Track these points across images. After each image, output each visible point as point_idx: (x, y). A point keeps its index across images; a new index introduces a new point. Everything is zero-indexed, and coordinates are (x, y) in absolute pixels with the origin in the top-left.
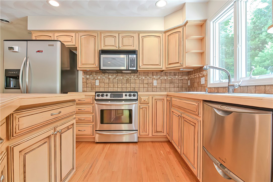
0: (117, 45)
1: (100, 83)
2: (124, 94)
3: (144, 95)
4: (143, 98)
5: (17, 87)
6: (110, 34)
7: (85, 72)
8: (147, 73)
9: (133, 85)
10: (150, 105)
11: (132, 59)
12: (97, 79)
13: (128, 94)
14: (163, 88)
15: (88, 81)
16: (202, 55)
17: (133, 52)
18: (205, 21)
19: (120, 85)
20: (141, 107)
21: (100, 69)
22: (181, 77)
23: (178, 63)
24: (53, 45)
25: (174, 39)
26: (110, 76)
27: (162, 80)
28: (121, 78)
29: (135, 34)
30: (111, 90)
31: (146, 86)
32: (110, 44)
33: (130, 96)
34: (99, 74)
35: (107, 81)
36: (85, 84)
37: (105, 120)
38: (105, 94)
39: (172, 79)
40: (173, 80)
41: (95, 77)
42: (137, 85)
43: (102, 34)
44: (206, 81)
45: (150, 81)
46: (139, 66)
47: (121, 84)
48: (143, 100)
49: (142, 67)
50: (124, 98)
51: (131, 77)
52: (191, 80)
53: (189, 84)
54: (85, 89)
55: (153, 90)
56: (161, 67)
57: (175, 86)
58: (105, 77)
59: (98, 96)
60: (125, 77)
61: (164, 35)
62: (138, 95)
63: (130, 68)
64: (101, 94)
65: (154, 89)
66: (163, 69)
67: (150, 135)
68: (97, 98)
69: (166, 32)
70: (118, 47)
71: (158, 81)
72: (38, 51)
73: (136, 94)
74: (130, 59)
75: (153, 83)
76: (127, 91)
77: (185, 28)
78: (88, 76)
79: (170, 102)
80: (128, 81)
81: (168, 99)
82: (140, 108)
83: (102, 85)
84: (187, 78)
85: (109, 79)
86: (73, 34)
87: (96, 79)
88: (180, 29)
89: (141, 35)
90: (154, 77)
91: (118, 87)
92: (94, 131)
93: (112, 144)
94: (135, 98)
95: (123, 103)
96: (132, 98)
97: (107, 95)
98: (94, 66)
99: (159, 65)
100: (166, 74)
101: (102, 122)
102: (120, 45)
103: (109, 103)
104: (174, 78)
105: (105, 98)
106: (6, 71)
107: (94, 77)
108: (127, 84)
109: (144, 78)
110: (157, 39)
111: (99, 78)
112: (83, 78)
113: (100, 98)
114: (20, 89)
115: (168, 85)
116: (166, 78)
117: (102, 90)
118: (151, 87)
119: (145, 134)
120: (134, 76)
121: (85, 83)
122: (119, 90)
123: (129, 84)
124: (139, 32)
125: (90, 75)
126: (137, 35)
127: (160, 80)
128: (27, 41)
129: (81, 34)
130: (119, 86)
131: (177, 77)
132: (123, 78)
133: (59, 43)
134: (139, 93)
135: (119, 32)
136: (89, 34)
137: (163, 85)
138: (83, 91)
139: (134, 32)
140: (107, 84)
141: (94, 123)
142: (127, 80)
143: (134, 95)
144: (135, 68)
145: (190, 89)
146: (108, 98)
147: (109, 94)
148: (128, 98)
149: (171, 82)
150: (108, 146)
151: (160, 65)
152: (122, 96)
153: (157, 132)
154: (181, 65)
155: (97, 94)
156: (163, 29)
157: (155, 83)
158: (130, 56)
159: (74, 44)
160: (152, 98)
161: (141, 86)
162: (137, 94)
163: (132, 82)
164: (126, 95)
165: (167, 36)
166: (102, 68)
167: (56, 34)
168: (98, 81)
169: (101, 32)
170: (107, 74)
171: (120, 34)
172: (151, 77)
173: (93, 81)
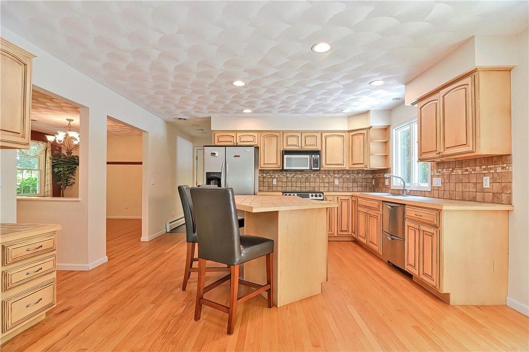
0: (300, 145)
1: (277, 182)
2: (310, 195)
3: (329, 195)
4: (329, 199)
6: (292, 133)
7: (262, 171)
8: (328, 172)
9: (312, 184)
11: (316, 159)
12: (275, 178)
13: (314, 194)
14: (345, 188)
15: (264, 179)
16: (386, 157)
17: (317, 152)
18: (389, 126)
19: (299, 184)
21: (282, 169)
22: (364, 176)
23: (363, 164)
25: (358, 140)
26: (288, 175)
27: (344, 179)
28: (300, 176)
29: (318, 134)
30: (289, 189)
31: (327, 185)
32: (293, 143)
33: (316, 196)
34: (276, 172)
35: (285, 180)
36: (262, 183)
39: (355, 178)
41: (273, 175)
42: (317, 185)
43: (285, 134)
44: (390, 182)
45: (331, 180)
46: (322, 166)
49: (325, 167)
50: (310, 198)
52: (376, 179)
53: (374, 184)
54: (262, 188)
56: (345, 167)
57: (358, 185)
58: (282, 176)
60: (305, 176)
61: (347, 134)
62: (323, 196)
63: (313, 169)
64: (288, 194)
65: (335, 189)
66: (346, 169)
67: (336, 235)
69: (349, 131)
70: (300, 147)
72: (236, 156)
73: (322, 194)
74: (313, 159)
75: (334, 182)
76: (307, 190)
77: (369, 131)
78: (265, 175)
79: (355, 203)
80: (307, 180)
81: (354, 199)
83: (280, 184)
84: (371, 177)
85: (287, 177)
86: (255, 134)
87: (273, 178)
88: (365, 132)
89: (324, 134)
90: (336, 175)
91: (296, 186)
94: (322, 198)
96: (318, 198)
98: (276, 166)
102: (303, 145)
104: (357, 177)
106: (207, 173)
107: (271, 176)
108: (307, 183)
109: (324, 176)
110: (340, 139)
111: (277, 176)
112: (259, 177)
115: (350, 185)
117: (280, 189)
118: (332, 187)
119: (331, 233)
120: (314, 174)
122: (298, 189)
123: (309, 183)
124: (322, 132)
126: (320, 134)
127: (342, 179)
128: (225, 146)
129: (264, 134)
130: (298, 186)
131: (360, 175)
132: (302, 177)
133: (253, 148)
134: (325, 194)
135: (302, 132)
136: (271, 134)
137: (346, 185)
138: (260, 191)
139: (317, 132)
140: (285, 183)
142: (307, 178)
143: (320, 196)
144: (318, 169)
145: (374, 189)
147: (296, 194)
149: (354, 181)
151: (343, 165)
153: (342, 231)
154: (365, 166)
155: (284, 194)
156: (347, 129)
157: (337, 182)
158: (313, 156)
159: (257, 143)
160: (338, 198)
161: (322, 185)
163: (311, 181)
164: (312, 196)
165: (351, 136)
166: (285, 168)
167: (239, 134)
168: (276, 180)
169: (283, 132)
170: (284, 172)
171: (302, 134)
172: (332, 176)
173: (270, 180)
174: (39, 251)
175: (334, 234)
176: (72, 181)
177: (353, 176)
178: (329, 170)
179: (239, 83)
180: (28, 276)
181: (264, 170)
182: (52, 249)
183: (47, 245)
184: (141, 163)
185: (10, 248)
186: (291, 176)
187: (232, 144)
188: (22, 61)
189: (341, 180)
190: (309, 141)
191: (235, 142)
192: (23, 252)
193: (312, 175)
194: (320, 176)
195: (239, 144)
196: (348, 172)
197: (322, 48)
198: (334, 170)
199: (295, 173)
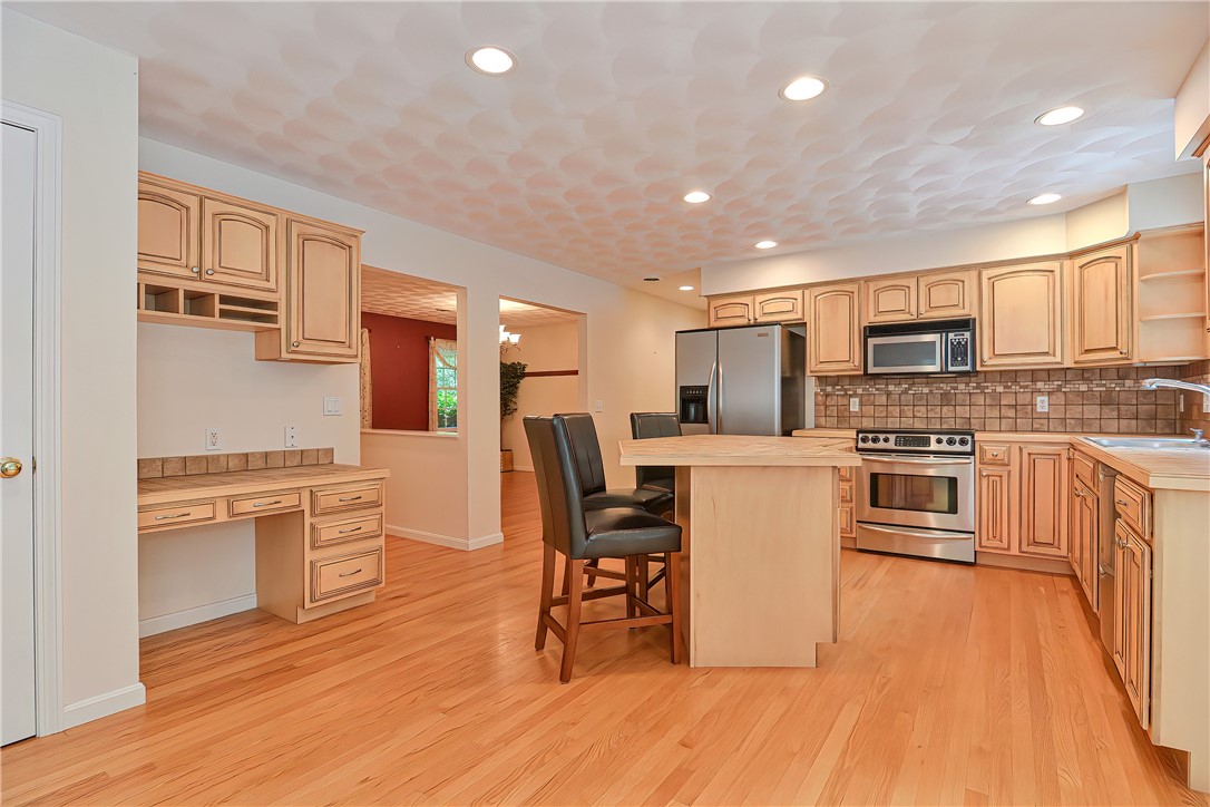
0: (913, 310)
1: (861, 404)
2: (933, 438)
3: (992, 441)
4: (991, 450)
5: (703, 418)
6: (892, 281)
7: (823, 380)
8: (1010, 376)
9: (962, 411)
10: (1015, 469)
11: (959, 343)
12: (855, 395)
13: (945, 438)
14: (1073, 422)
15: (829, 399)
17: (964, 324)
19: (921, 411)
20: (984, 474)
21: (866, 373)
23: (1115, 349)
24: (766, 335)
25: (1101, 278)
26: (891, 388)
27: (1071, 396)
28: (926, 390)
29: (967, 273)
30: (893, 423)
31: (1011, 413)
32: (894, 307)
33: (951, 442)
34: (859, 381)
35: (882, 399)
36: (822, 408)
37: (882, 500)
38: (882, 436)
39: (1109, 391)
40: (1114, 394)
41: (849, 390)
42: (977, 412)
43: (872, 285)
45: (1024, 398)
46: (982, 361)
47: (923, 409)
48: (989, 456)
49: (989, 363)
50: (934, 446)
51: (956, 388)
53: (1182, 408)
54: (822, 421)
55: (1035, 426)
56: (1058, 359)
57: (1123, 413)
58: (876, 389)
59: (864, 440)
60: (941, 388)
61: (1067, 263)
62: (974, 442)
63: (951, 369)
64: (870, 436)
65: (1037, 423)
66: (1065, 366)
67: (1015, 551)
68: (861, 445)
69: (1072, 255)
70: (915, 313)
71: (1054, 397)
73: (969, 438)
74: (952, 343)
75: (1033, 405)
77: (1135, 247)
78: (829, 389)
80: (946, 399)
82: (981, 475)
83: (869, 410)
85: (889, 394)
86: (798, 294)
87: (851, 396)
88: (1121, 251)
89: (986, 274)
90: (1040, 385)
91: (914, 418)
92: (855, 521)
93: (899, 559)
94: (968, 448)
95: (931, 459)
96: (957, 447)
97: (886, 440)
98: (850, 365)
99: (1051, 352)
100: (1086, 375)
101: (874, 503)
102: (922, 310)
103: (893, 458)
104: (1118, 389)
105: (881, 445)
106: (683, 389)
107: (846, 390)
108: (945, 409)
109: (1000, 389)
110: (1040, 280)
111: (860, 391)
112: (816, 394)
113: (870, 445)
114: (707, 423)
115: (1092, 411)
116: (1084, 388)
117: (868, 424)
118: (1026, 416)
119: (996, 543)
120: (967, 384)
121: (823, 406)
122: (919, 425)
123: (952, 408)
124: (980, 268)
125: (834, 386)
126: (974, 274)
127: (1060, 394)
128: (718, 329)
129: (817, 291)
130: (918, 415)
131: (1129, 383)
132: (931, 391)
133: (777, 329)
134: (978, 436)
135: (918, 275)
136: (837, 289)
137: (1075, 411)
138: (817, 426)
139: (966, 268)
140: (881, 408)
141: (853, 504)
142: (945, 395)
143: (963, 442)
144: (968, 368)
146: (891, 445)
147: (892, 437)
148: (944, 447)
149: (1106, 401)
150: (889, 561)
151: (1054, 355)
152: (927, 442)
153: (1036, 543)
154: (1123, 356)
155: (860, 436)
156: (1064, 250)
157: (1042, 403)
158: (951, 336)
159: (800, 316)
160: (1021, 449)
161: (993, 413)
162: (973, 437)
163: (959, 402)
164: (939, 441)
165: (1077, 271)
166: (872, 370)
167: (760, 298)
168: (857, 400)
169: (868, 280)
170: (881, 381)
171: (921, 279)
172: (1027, 387)
173: (842, 401)
174: (356, 505)
175: (1009, 549)
176: (513, 406)
177: (1104, 385)
178: (1016, 371)
179: (697, 197)
180: (342, 535)
181: (826, 377)
182: (376, 504)
183: (368, 497)
184: (576, 373)
185: (319, 494)
186: (898, 390)
187: (744, 321)
188: (344, 242)
189: (1060, 399)
190: (940, 296)
191: (751, 317)
192: (334, 502)
193: (962, 386)
194: (987, 387)
195: (761, 320)
196: (1083, 373)
197: (805, 88)
198: (1032, 371)
199: (911, 381)
